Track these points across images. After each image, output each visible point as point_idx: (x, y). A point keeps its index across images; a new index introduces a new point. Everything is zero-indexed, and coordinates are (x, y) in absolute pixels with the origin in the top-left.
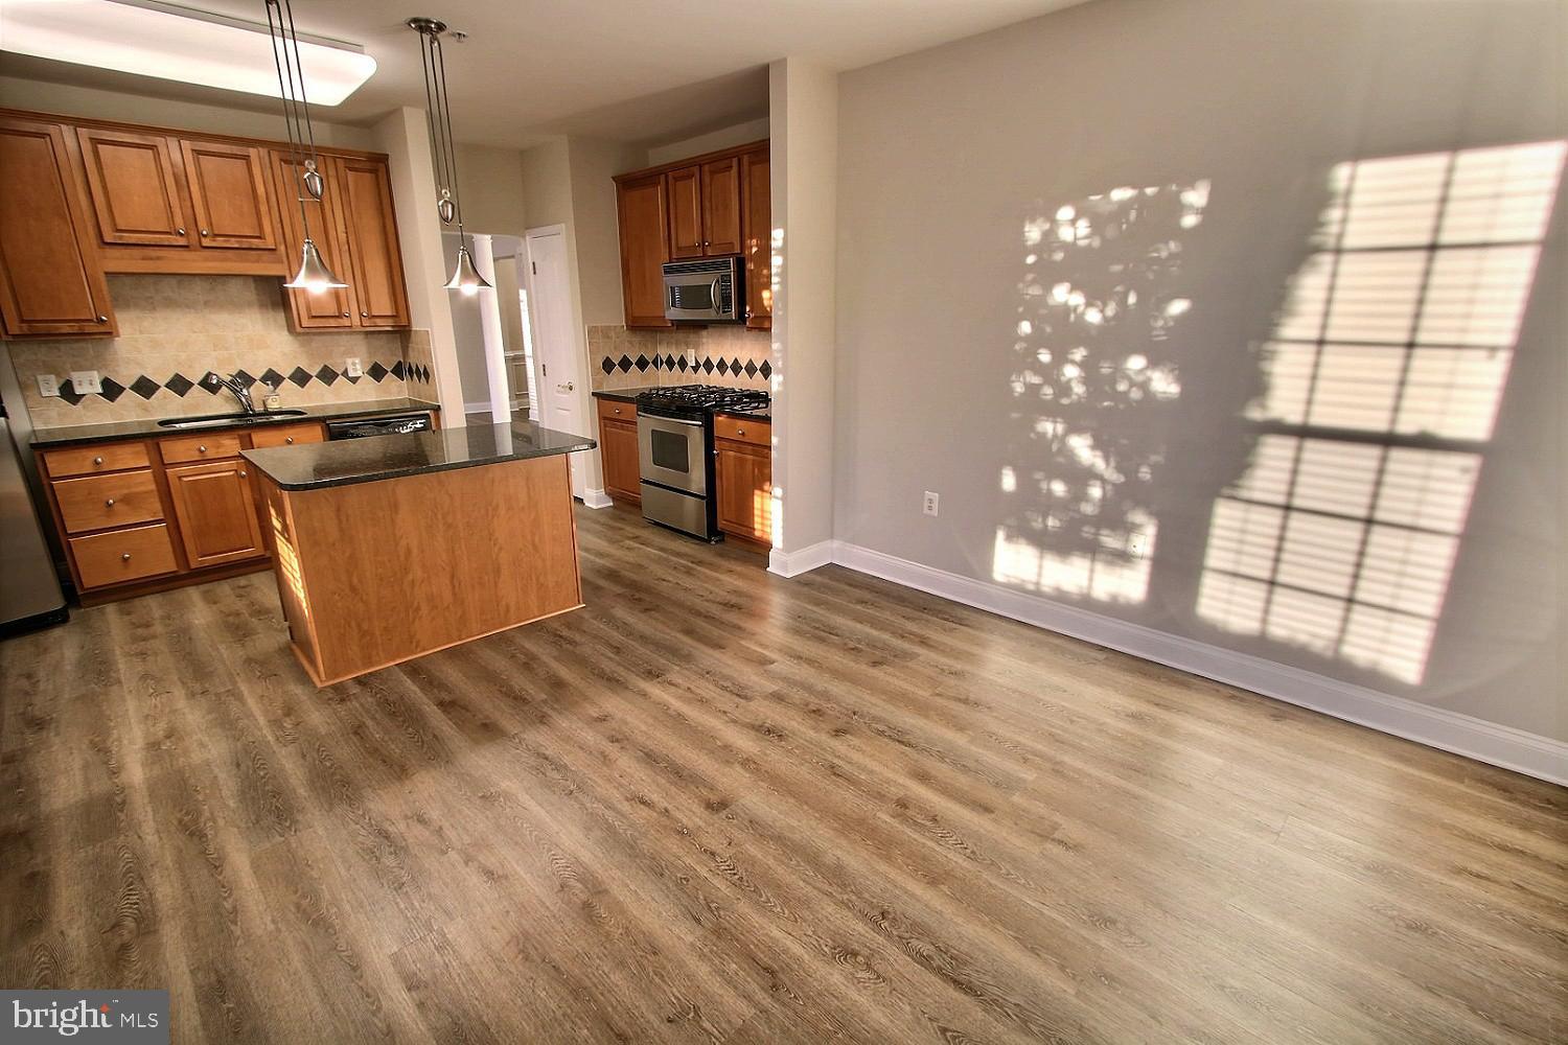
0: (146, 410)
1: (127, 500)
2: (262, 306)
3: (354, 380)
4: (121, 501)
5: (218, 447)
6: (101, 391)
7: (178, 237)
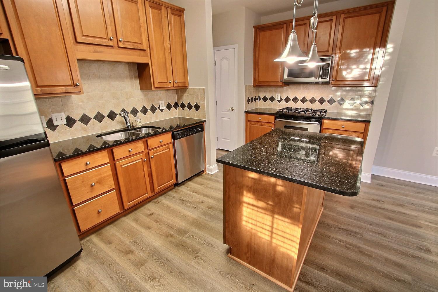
0: (86, 131)
1: (99, 182)
2: (131, 78)
3: (162, 110)
4: (97, 182)
5: (136, 148)
6: (66, 123)
7: (110, 42)
